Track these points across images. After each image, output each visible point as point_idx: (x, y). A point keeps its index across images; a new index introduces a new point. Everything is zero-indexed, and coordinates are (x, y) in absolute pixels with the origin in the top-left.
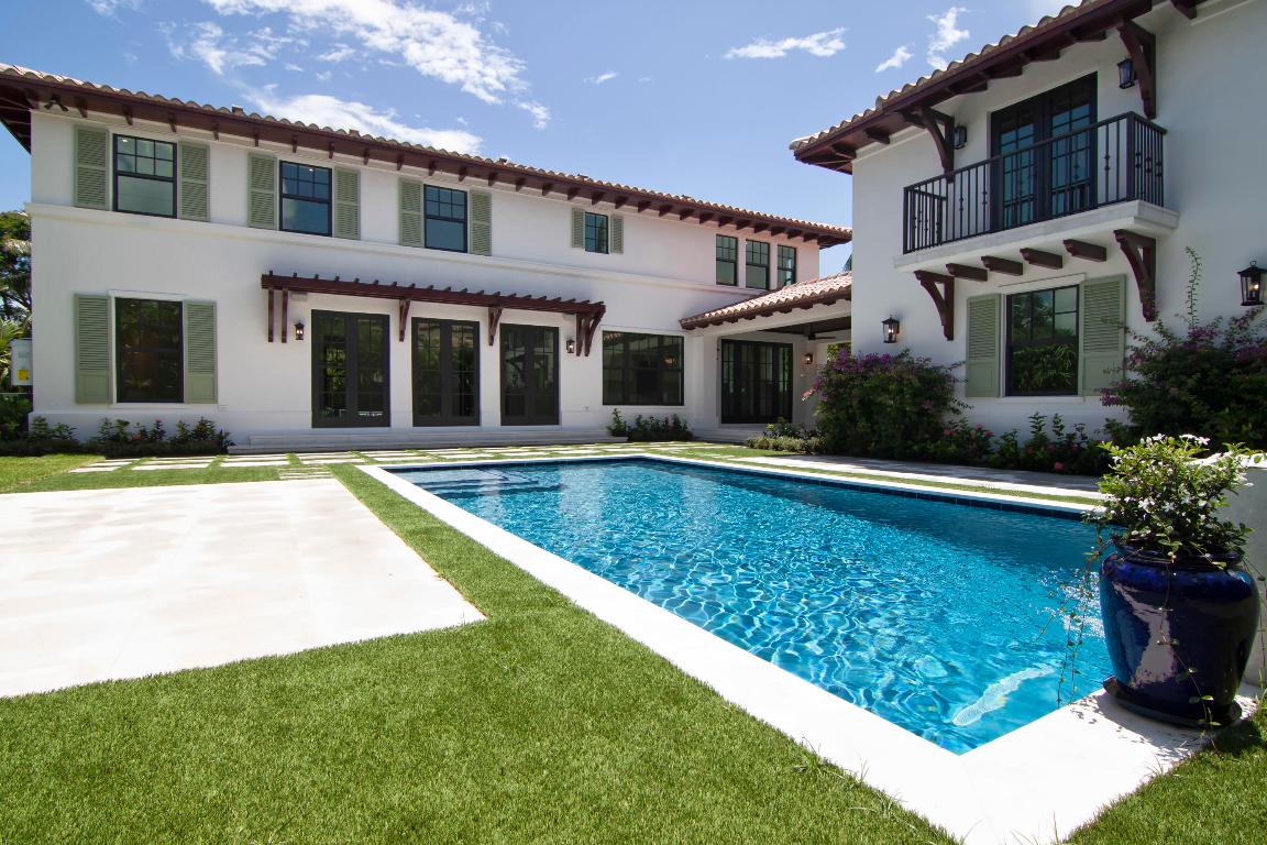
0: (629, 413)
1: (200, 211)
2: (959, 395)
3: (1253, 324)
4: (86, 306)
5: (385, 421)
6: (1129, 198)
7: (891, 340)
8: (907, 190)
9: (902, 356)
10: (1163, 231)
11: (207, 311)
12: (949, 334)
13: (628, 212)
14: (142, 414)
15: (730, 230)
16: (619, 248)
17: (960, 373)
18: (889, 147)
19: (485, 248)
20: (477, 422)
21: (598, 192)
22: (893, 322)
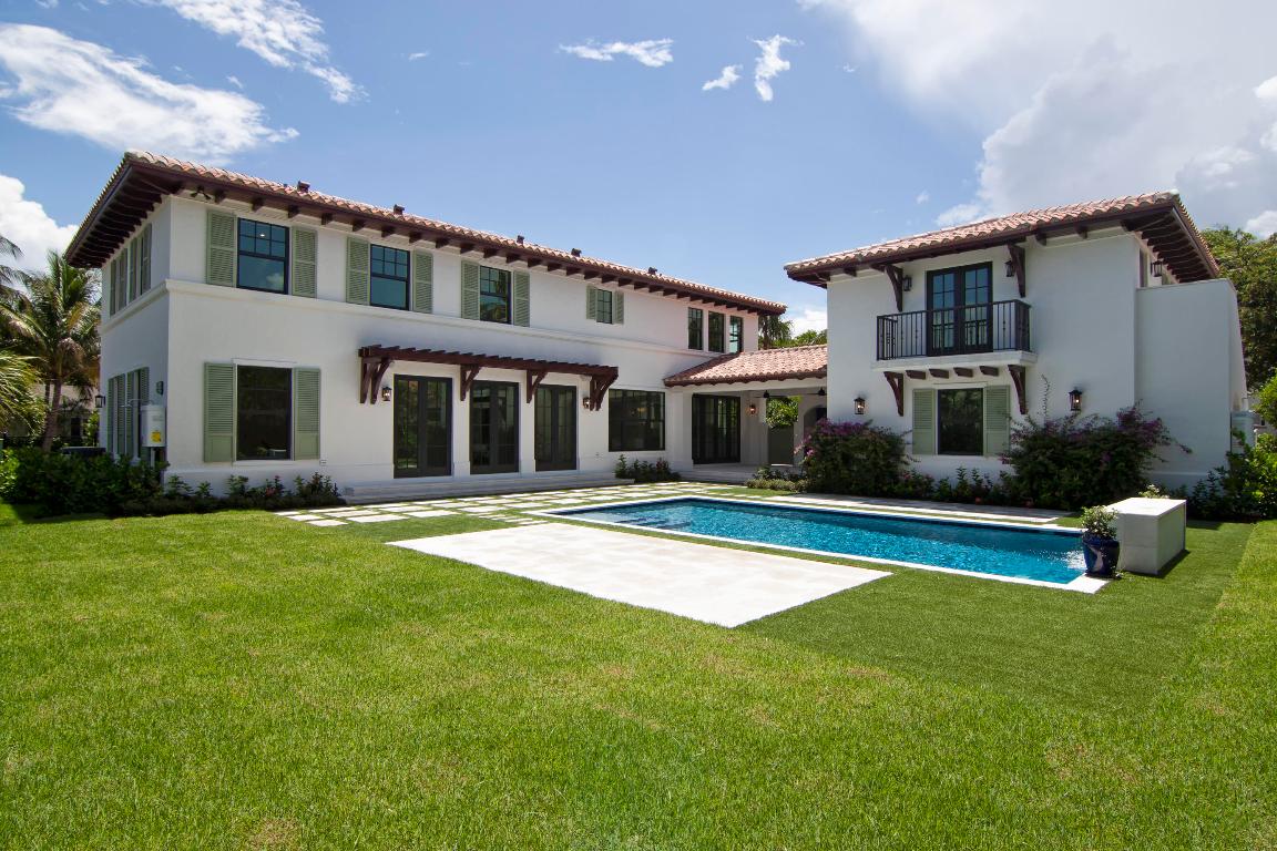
0: (631, 457)
1: (309, 290)
2: (908, 451)
3: (1076, 421)
4: (212, 371)
5: (448, 471)
6: (1016, 349)
7: (860, 412)
8: (878, 318)
9: (866, 424)
10: (1029, 364)
11: (314, 376)
12: (901, 412)
13: (628, 290)
14: (259, 471)
15: (698, 305)
16: (621, 320)
17: (909, 438)
18: (855, 279)
19: (524, 320)
20: (516, 469)
21: (608, 275)
22: (860, 401)
